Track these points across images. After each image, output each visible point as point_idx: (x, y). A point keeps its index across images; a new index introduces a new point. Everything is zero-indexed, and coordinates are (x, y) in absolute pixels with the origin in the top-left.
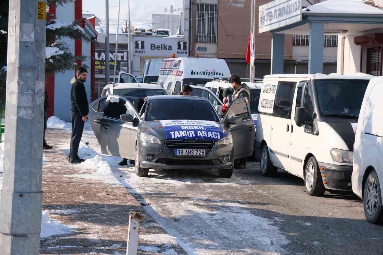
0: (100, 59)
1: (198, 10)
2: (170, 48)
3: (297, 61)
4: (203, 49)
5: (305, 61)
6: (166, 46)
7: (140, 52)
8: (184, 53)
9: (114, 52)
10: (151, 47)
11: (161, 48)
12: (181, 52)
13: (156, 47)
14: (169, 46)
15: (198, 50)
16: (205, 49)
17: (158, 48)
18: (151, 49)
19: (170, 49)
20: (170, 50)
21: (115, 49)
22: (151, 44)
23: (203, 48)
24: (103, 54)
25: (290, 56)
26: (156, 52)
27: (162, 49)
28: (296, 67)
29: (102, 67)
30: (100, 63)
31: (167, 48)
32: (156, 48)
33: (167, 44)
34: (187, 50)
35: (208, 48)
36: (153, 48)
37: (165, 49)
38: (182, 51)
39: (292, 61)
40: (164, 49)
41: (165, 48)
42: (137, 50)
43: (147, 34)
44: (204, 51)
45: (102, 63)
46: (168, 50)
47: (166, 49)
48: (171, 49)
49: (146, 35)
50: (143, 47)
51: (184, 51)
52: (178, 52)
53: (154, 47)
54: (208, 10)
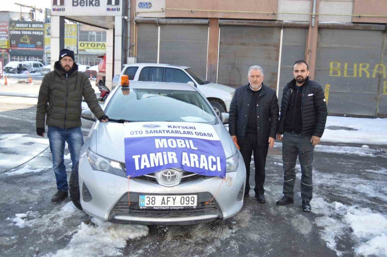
3: (284, 21)
4: (146, 6)
5: (296, 22)
8: (116, 9)
10: (73, 2)
11: (85, 4)
12: (113, 9)
13: (79, 2)
14: (96, 1)
15: (139, 7)
16: (150, 5)
18: (73, 5)
19: (97, 4)
20: (98, 7)
23: (146, 3)
25: (273, 13)
27: (87, 5)
28: (282, 31)
32: (79, 4)
34: (121, 6)
35: (152, 4)
36: (75, 4)
37: (91, 5)
38: (114, 7)
39: (276, 21)
41: (91, 3)
44: (147, 7)
46: (95, 6)
47: (93, 5)
48: (99, 5)
51: (116, 7)
52: (107, 9)
53: (77, 2)
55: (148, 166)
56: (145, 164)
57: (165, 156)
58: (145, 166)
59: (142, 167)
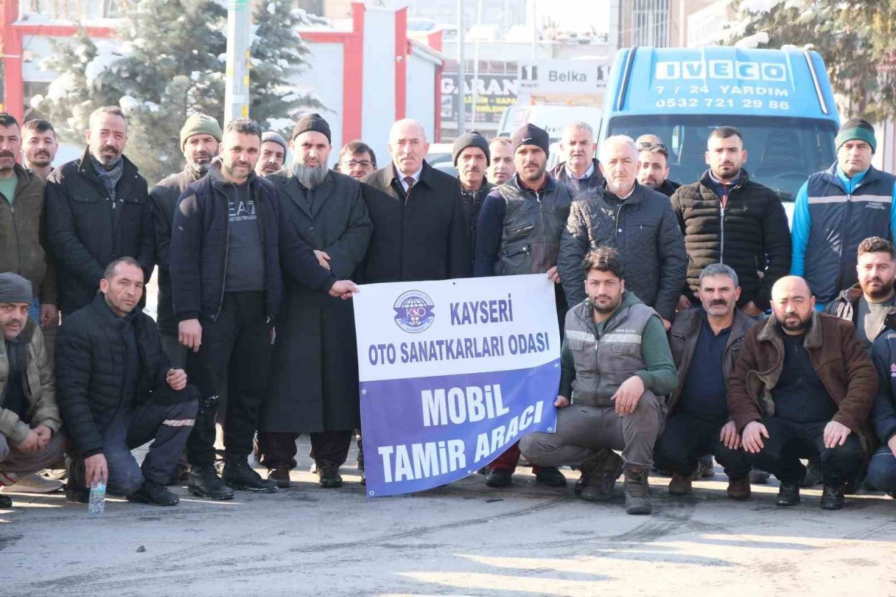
0: (489, 92)
1: (635, 8)
2: (584, 78)
6: (577, 75)
7: (530, 86)
9: (515, 78)
10: (550, 76)
11: (567, 78)
13: (558, 75)
14: (581, 75)
17: (563, 79)
18: (550, 80)
20: (584, 82)
21: (516, 73)
22: (550, 72)
24: (494, 82)
26: (558, 86)
27: (569, 80)
29: (491, 108)
30: (489, 102)
31: (579, 77)
32: (558, 78)
33: (578, 72)
36: (553, 78)
37: (575, 80)
40: (573, 80)
41: (575, 77)
42: (524, 82)
43: (581, 42)
45: (492, 101)
46: (580, 81)
47: (577, 80)
48: (585, 80)
49: (578, 43)
50: (535, 77)
52: (597, 84)
53: (555, 76)
54: (653, 9)
55: (410, 477)
56: (403, 471)
57: (442, 451)
58: (404, 476)
59: (398, 478)
